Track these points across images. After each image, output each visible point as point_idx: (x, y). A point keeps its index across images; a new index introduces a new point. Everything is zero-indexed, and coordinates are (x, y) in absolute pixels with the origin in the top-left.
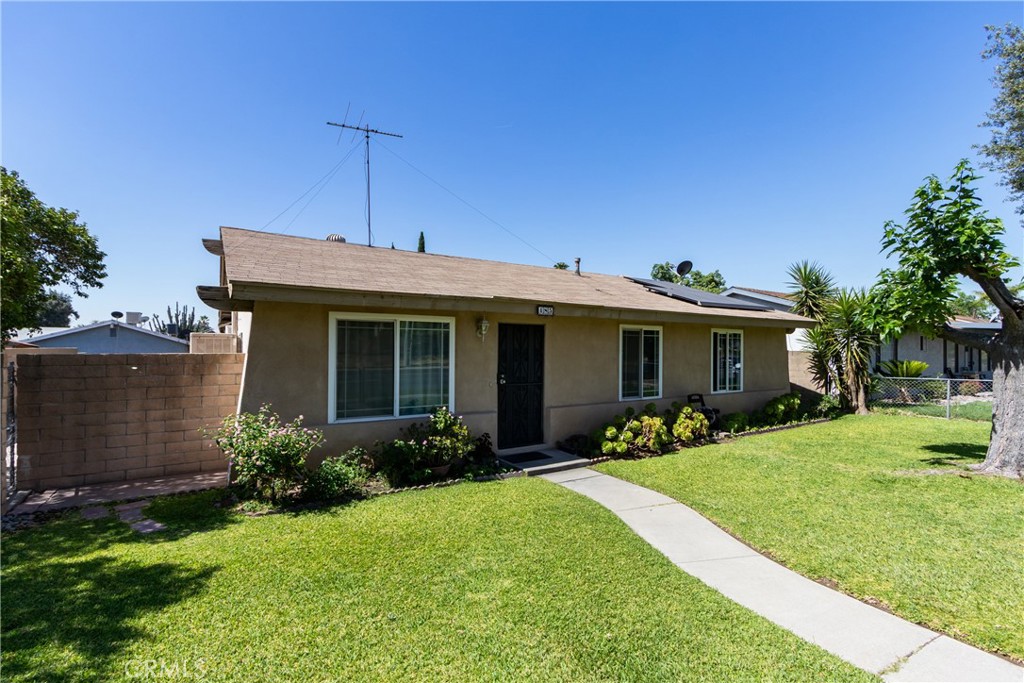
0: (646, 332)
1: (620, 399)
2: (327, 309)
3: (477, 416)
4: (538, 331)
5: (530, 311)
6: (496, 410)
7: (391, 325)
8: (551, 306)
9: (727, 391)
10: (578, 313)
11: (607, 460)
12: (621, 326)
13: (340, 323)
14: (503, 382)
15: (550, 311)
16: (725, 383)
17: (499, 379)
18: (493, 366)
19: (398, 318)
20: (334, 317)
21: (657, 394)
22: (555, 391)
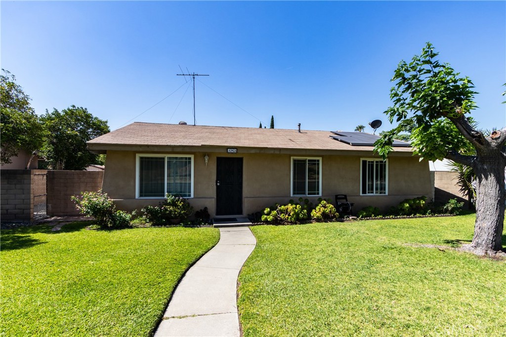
0: (309, 161)
1: (292, 195)
2: (135, 153)
3: (203, 199)
4: (240, 160)
5: (224, 151)
6: (215, 197)
7: (163, 159)
8: (235, 148)
9: (374, 194)
10: (253, 151)
11: (263, 224)
12: (292, 157)
13: (141, 158)
14: (218, 184)
15: (235, 150)
16: (372, 189)
17: (217, 183)
18: (214, 177)
19: (166, 156)
20: (138, 156)
21: (318, 194)
22: (248, 189)
